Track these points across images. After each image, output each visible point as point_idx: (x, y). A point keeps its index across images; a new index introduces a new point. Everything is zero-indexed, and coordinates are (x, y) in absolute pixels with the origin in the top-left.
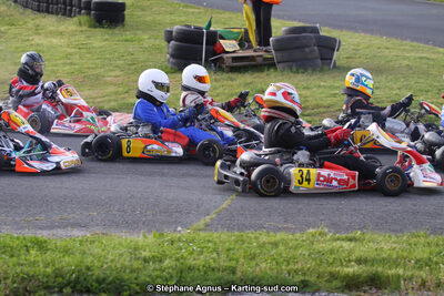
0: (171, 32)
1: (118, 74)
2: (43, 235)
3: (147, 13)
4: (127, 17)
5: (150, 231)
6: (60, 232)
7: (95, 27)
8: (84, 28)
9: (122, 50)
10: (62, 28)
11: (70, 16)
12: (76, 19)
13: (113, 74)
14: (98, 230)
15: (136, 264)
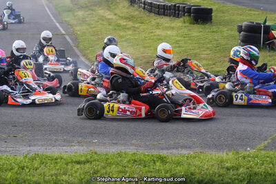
0: (242, 26)
1: (209, 52)
2: (164, 153)
3: (226, 15)
4: (213, 18)
5: (230, 151)
6: (174, 151)
7: (194, 24)
8: (187, 24)
9: (211, 38)
10: (173, 25)
11: (178, 17)
12: (182, 19)
13: (206, 53)
14: (198, 150)
15: (222, 171)
